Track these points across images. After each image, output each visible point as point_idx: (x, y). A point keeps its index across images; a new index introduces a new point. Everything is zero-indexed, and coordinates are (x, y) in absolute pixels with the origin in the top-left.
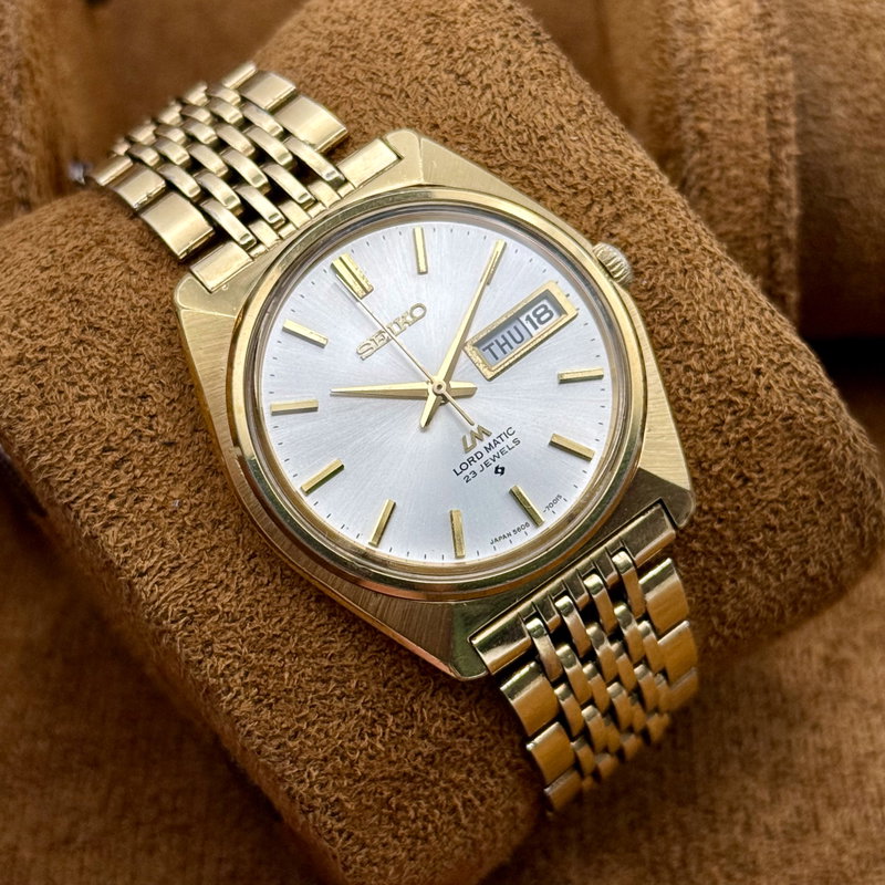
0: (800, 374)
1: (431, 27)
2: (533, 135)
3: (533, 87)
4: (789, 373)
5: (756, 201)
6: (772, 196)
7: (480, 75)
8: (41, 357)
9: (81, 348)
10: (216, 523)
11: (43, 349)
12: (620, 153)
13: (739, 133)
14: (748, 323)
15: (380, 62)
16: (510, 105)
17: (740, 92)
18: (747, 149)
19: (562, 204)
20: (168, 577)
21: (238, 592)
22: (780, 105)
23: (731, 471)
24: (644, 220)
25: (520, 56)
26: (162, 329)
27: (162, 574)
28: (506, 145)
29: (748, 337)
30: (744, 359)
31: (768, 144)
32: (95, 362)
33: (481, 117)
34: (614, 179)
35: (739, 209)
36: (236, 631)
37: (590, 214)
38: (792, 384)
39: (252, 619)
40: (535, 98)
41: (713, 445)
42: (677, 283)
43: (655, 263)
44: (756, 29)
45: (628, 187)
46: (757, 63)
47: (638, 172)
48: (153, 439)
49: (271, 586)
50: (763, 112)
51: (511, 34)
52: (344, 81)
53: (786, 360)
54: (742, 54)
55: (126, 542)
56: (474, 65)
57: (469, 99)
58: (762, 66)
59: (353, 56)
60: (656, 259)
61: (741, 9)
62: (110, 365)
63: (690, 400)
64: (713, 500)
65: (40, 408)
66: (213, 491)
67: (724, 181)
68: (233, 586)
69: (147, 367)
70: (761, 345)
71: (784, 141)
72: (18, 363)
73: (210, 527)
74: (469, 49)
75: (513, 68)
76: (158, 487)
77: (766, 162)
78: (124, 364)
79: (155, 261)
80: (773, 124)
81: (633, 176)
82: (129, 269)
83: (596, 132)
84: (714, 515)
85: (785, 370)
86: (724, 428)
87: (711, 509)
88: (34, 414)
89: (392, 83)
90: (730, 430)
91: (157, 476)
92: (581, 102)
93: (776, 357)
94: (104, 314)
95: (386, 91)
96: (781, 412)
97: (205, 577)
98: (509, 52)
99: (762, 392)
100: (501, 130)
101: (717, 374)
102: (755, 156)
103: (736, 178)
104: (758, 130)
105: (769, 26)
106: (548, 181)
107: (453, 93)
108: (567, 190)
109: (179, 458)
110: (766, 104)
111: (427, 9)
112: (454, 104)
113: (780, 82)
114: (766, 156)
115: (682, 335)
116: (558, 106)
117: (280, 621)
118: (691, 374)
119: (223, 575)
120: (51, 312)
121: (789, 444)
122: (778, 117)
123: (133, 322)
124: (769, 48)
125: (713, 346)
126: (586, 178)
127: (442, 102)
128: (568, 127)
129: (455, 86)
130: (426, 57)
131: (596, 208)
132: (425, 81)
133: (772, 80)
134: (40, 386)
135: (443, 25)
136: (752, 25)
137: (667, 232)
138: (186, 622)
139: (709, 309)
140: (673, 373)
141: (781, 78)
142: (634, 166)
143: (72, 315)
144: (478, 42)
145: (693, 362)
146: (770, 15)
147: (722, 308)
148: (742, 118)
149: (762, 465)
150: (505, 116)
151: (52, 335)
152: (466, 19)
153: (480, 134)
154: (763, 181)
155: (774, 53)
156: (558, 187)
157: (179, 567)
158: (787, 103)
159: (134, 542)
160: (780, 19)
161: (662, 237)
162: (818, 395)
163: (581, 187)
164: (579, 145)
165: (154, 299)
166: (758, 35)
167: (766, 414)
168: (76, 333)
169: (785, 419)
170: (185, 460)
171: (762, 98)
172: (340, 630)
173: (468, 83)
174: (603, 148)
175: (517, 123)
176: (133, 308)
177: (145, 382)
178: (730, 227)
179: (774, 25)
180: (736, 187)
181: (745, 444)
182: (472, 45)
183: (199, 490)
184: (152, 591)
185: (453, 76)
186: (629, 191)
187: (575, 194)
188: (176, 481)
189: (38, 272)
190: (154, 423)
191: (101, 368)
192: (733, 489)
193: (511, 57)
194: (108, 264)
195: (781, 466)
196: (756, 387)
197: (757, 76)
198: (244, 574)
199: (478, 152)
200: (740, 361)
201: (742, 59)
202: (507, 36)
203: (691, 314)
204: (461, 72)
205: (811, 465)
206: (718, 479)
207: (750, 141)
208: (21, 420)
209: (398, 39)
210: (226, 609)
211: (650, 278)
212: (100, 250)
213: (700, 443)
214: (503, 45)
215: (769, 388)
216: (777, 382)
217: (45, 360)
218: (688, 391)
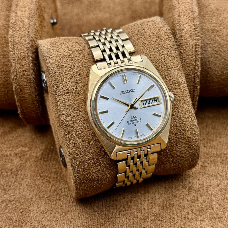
5: (192, 67)
6: (195, 66)
13: (189, 52)
17: (189, 44)
18: (190, 56)
22: (198, 47)
31: (195, 55)
35: (188, 68)
44: (193, 31)
46: (193, 38)
50: (194, 48)
54: (190, 36)
58: (194, 39)
67: (185, 62)
71: (198, 55)
80: (196, 51)
102: (192, 57)
103: (188, 61)
104: (193, 52)
105: (196, 31)
113: (198, 42)
114: (194, 57)
122: (197, 49)
124: (196, 35)
133: (196, 42)
136: (193, 30)
141: (198, 41)
146: (196, 28)
148: (190, 49)
154: (193, 63)
160: (198, 29)
166: (194, 32)
171: (194, 45)
178: (186, 72)
180: (188, 63)
197: (193, 41)
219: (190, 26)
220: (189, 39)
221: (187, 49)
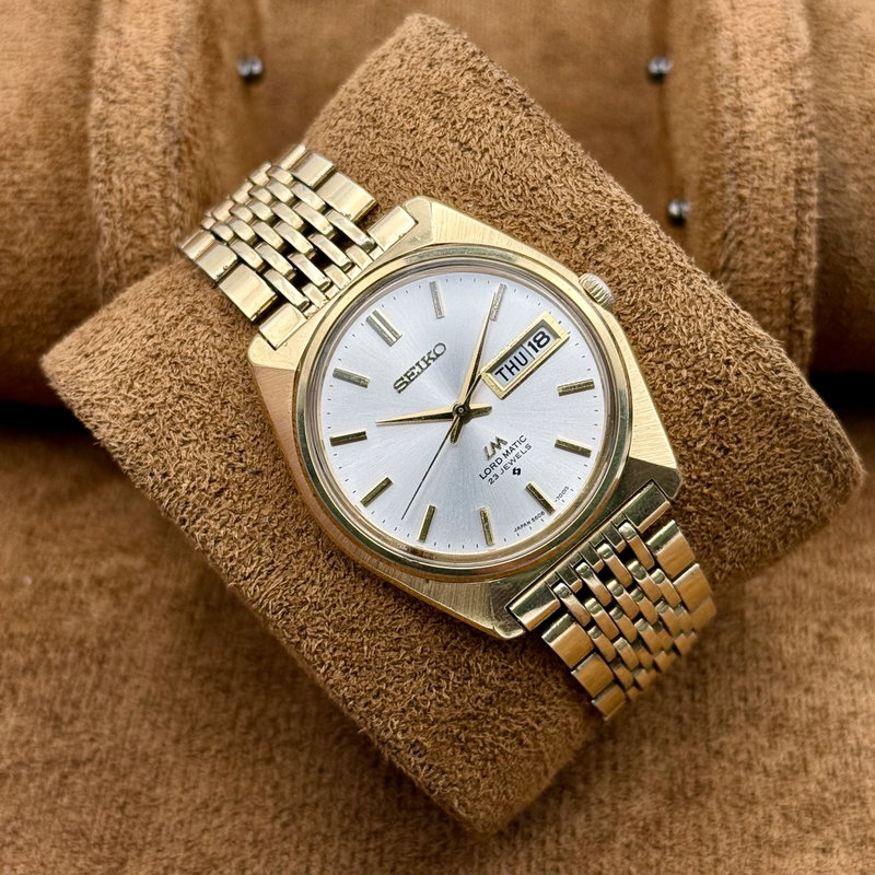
0: (764, 360)
1: (438, 103)
2: (526, 187)
3: (523, 146)
4: (754, 359)
5: (783, 254)
6: (796, 251)
7: (479, 140)
8: (151, 412)
9: (181, 402)
10: (299, 532)
11: (152, 405)
12: (600, 192)
13: (772, 198)
14: (716, 323)
15: (399, 137)
16: (505, 164)
17: (774, 166)
18: (778, 212)
19: (554, 242)
20: (266, 578)
21: (322, 585)
22: (806, 178)
23: (713, 445)
24: (623, 247)
25: (510, 121)
26: (243, 380)
27: (261, 576)
28: (504, 197)
29: (717, 334)
30: (715, 353)
31: (795, 209)
32: (193, 412)
33: (482, 177)
34: (595, 215)
35: (769, 260)
36: (322, 616)
37: (578, 247)
38: (758, 368)
39: (335, 606)
40: (525, 156)
41: (695, 427)
42: (654, 297)
43: (635, 282)
44: (790, 117)
45: (608, 221)
46: (789, 144)
47: (616, 207)
48: (243, 470)
49: (348, 578)
50: (792, 183)
51: (502, 104)
52: (371, 157)
53: (751, 350)
54: (777, 136)
55: (231, 554)
56: (474, 133)
57: (471, 162)
58: (793, 146)
59: (378, 134)
60: (635, 278)
61: (779, 100)
62: (205, 414)
63: (672, 393)
64: (700, 471)
65: (154, 453)
66: (295, 506)
67: (757, 238)
68: (318, 581)
69: (234, 412)
70: (729, 340)
71: (808, 207)
72: (134, 419)
73: (295, 536)
74: (469, 120)
75: (505, 132)
76: (252, 508)
77: (792, 223)
78: (216, 413)
79: (233, 324)
80: (800, 193)
81: (612, 211)
82: (214, 333)
83: (578, 177)
84: (703, 482)
85: (752, 357)
86: (703, 412)
87: (699, 477)
88: (150, 460)
89: (409, 156)
90: (709, 412)
91: (249, 499)
92: (564, 153)
93: (742, 348)
94: (196, 372)
95: (404, 163)
96: (750, 392)
97: (295, 576)
98: (502, 119)
99: (733, 379)
100: (499, 185)
101: (693, 369)
102: (783, 218)
103: (767, 234)
104: (787, 197)
105: (800, 114)
106: (542, 224)
107: (458, 159)
108: (557, 230)
109: (266, 483)
110: (794, 177)
111: (434, 88)
112: (460, 168)
113: (806, 159)
114: (793, 218)
115: (662, 340)
116: (544, 158)
117: (357, 605)
118: (672, 371)
119: (308, 573)
120: (156, 374)
121: (761, 417)
122: (804, 187)
123: (219, 376)
124: (799, 132)
125: (688, 346)
126: (572, 217)
127: (450, 168)
128: (554, 176)
129: (460, 153)
130: (435, 130)
131: (583, 242)
132: (435, 151)
133: (801, 157)
134: (152, 436)
135: (446, 101)
136: (787, 113)
137: (643, 254)
138: (283, 613)
139: (683, 316)
140: (657, 371)
142: (612, 202)
143: (172, 375)
144: (475, 113)
145: (672, 361)
146: (801, 105)
147: (694, 313)
148: (775, 187)
149: (739, 436)
150: (501, 174)
151: (159, 393)
152: (465, 94)
153: (482, 192)
154: (790, 239)
155: (803, 136)
156: (550, 228)
157: (273, 570)
158: (812, 177)
159: (237, 553)
160: (810, 110)
161: (639, 259)
162: (781, 375)
163: (569, 226)
164: (564, 191)
165: (235, 356)
166: (791, 121)
167: (738, 396)
168: (176, 390)
169: (753, 398)
170: (270, 484)
171: (792, 172)
172: (404, 608)
173: (470, 149)
174: (585, 190)
175: (512, 179)
176: (219, 365)
177: (233, 424)
178: (760, 274)
179: (804, 114)
180: (767, 242)
181: (722, 423)
182: (471, 116)
183: (283, 507)
184: (255, 591)
185: (457, 144)
186: (609, 224)
187: (565, 232)
188: (265, 501)
189: (145, 340)
190: (243, 456)
191: (198, 417)
192: (716, 459)
193: (504, 123)
194: (197, 329)
195: (756, 435)
196: (727, 375)
197: (789, 154)
198: (325, 570)
199: (481, 207)
200: (711, 355)
201: (777, 139)
202: (499, 104)
203: (668, 321)
204: (463, 141)
205: (782, 431)
206: (703, 453)
207: (781, 206)
208: (141, 464)
209: (412, 116)
210: (314, 600)
211: (632, 296)
212: (190, 319)
213: (685, 427)
214: (497, 113)
215: (738, 374)
216: (745, 368)
217: (155, 414)
218: (670, 385)
219: (776, 97)
220: (772, 148)
221: (765, 187)
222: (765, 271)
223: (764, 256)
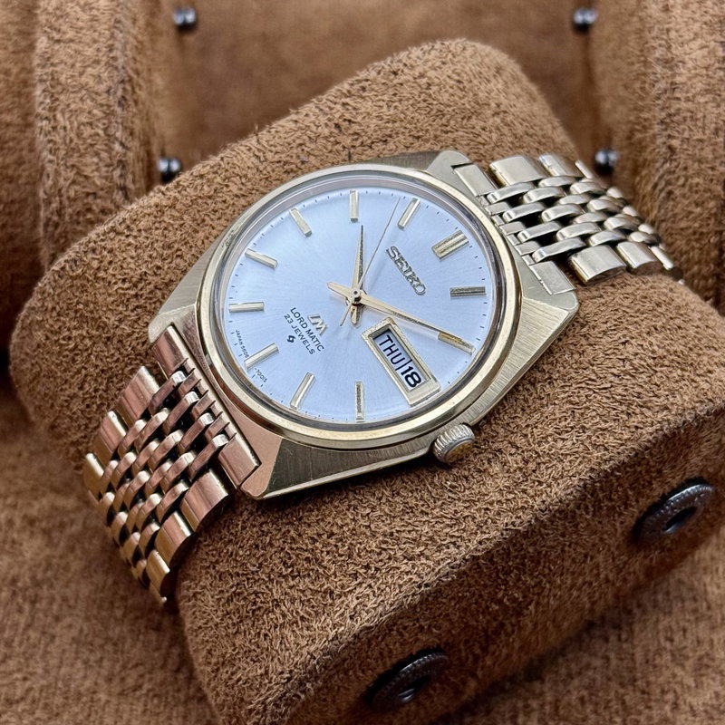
5: (712, 204)
13: (702, 149)
17: (705, 117)
18: (707, 162)
35: (698, 210)
44: (720, 68)
46: (719, 95)
50: (722, 134)
54: (707, 87)
61: (709, 53)
67: (687, 187)
77: (721, 173)
102: (713, 168)
103: (697, 184)
104: (717, 148)
114: (722, 169)
136: (717, 65)
148: (705, 137)
154: (719, 189)
171: (721, 123)
178: (690, 223)
180: (697, 192)
197: (718, 105)
207: (711, 156)
219: (706, 50)
220: (702, 100)
221: (695, 138)
222: (694, 220)
223: (694, 205)
